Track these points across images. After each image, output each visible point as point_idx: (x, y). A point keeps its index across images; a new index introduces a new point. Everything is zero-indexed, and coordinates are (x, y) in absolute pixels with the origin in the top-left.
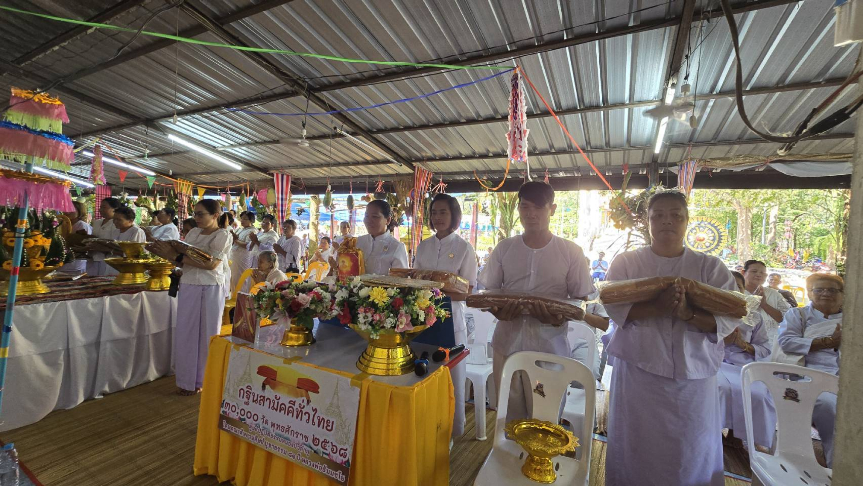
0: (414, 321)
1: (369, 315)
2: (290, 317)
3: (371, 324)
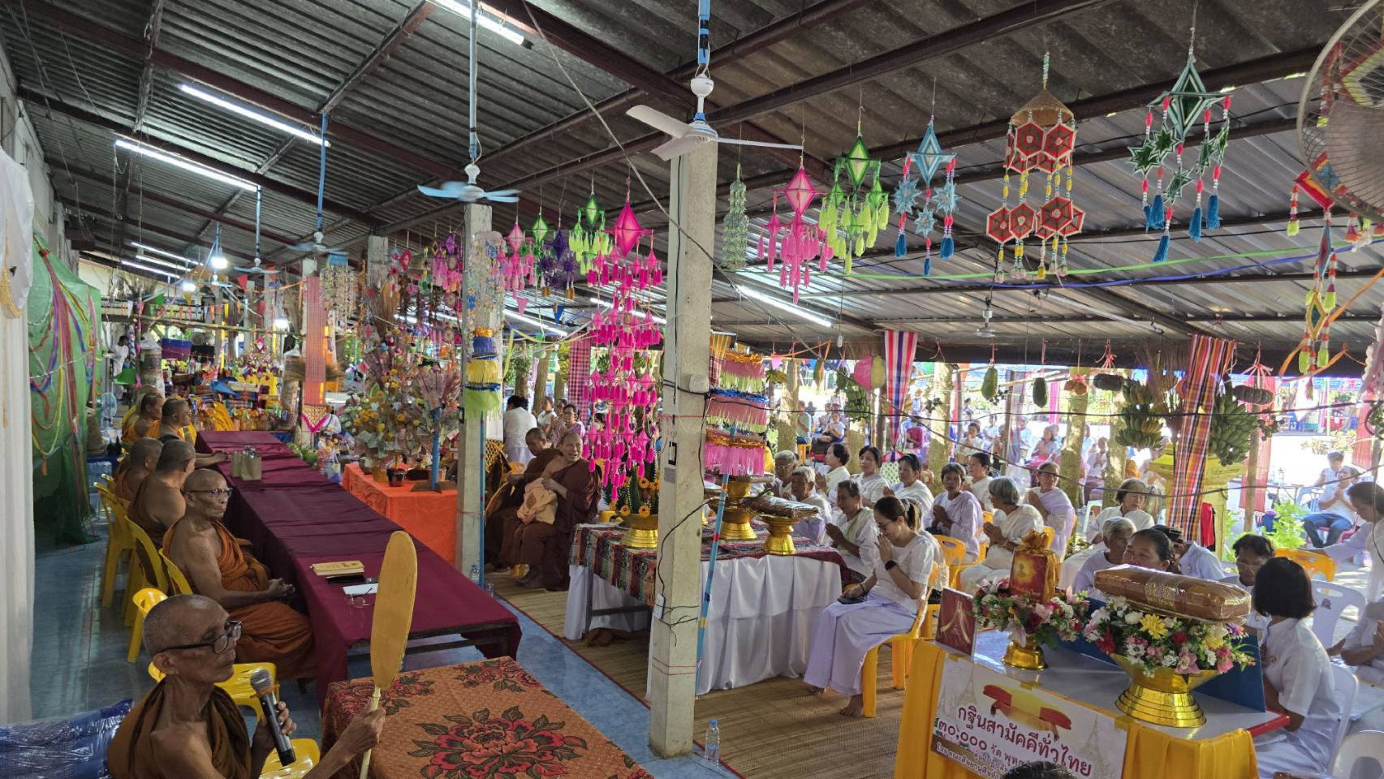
0: (1201, 664)
1: (1141, 647)
2: (1027, 631)
3: (1143, 658)
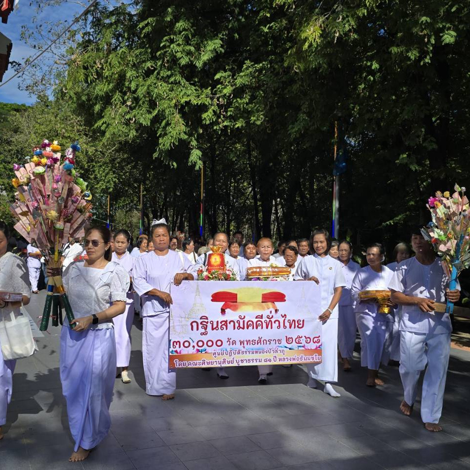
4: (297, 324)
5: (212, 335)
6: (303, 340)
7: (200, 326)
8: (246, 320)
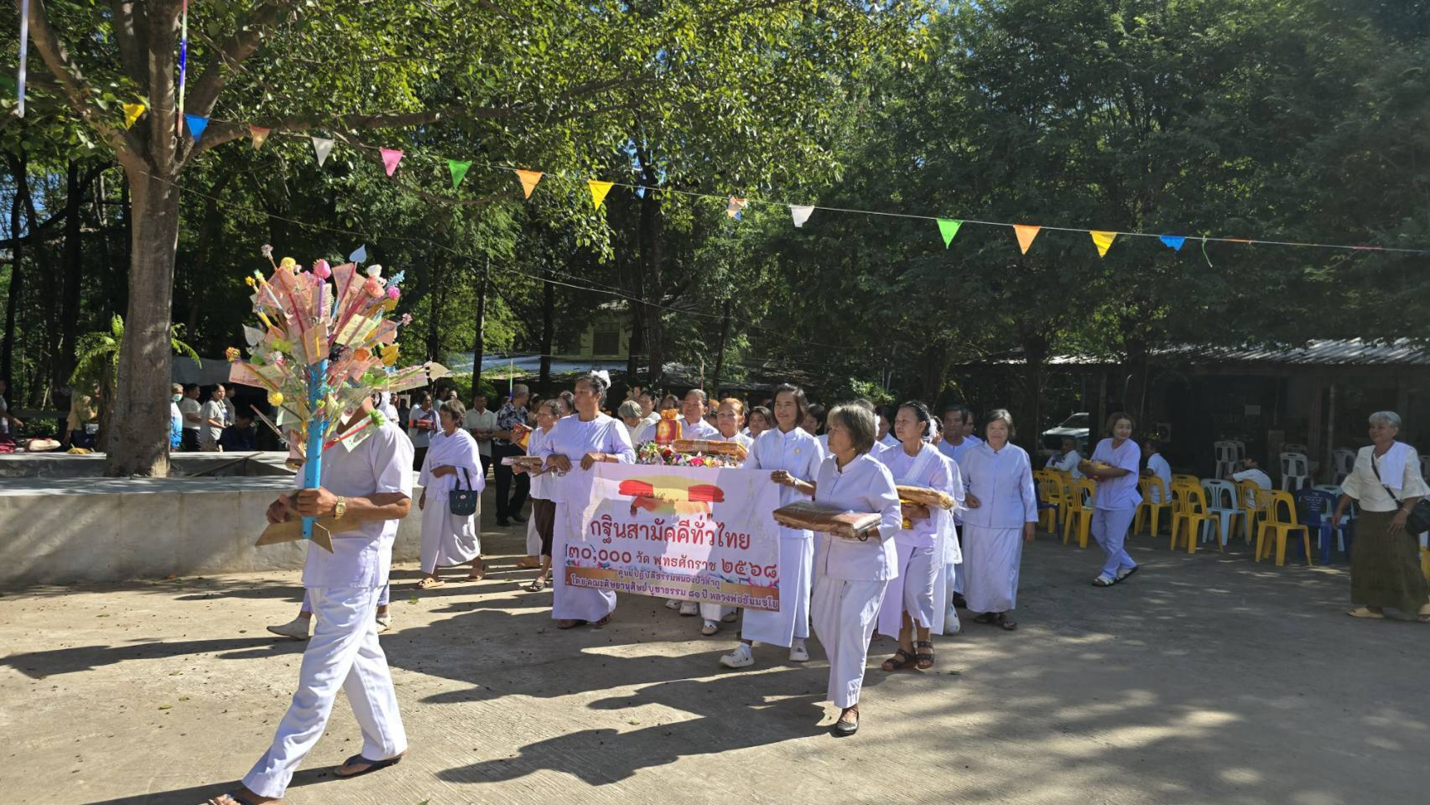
4: (738, 542)
5: (618, 544)
6: (747, 570)
7: (602, 529)
8: (665, 526)
